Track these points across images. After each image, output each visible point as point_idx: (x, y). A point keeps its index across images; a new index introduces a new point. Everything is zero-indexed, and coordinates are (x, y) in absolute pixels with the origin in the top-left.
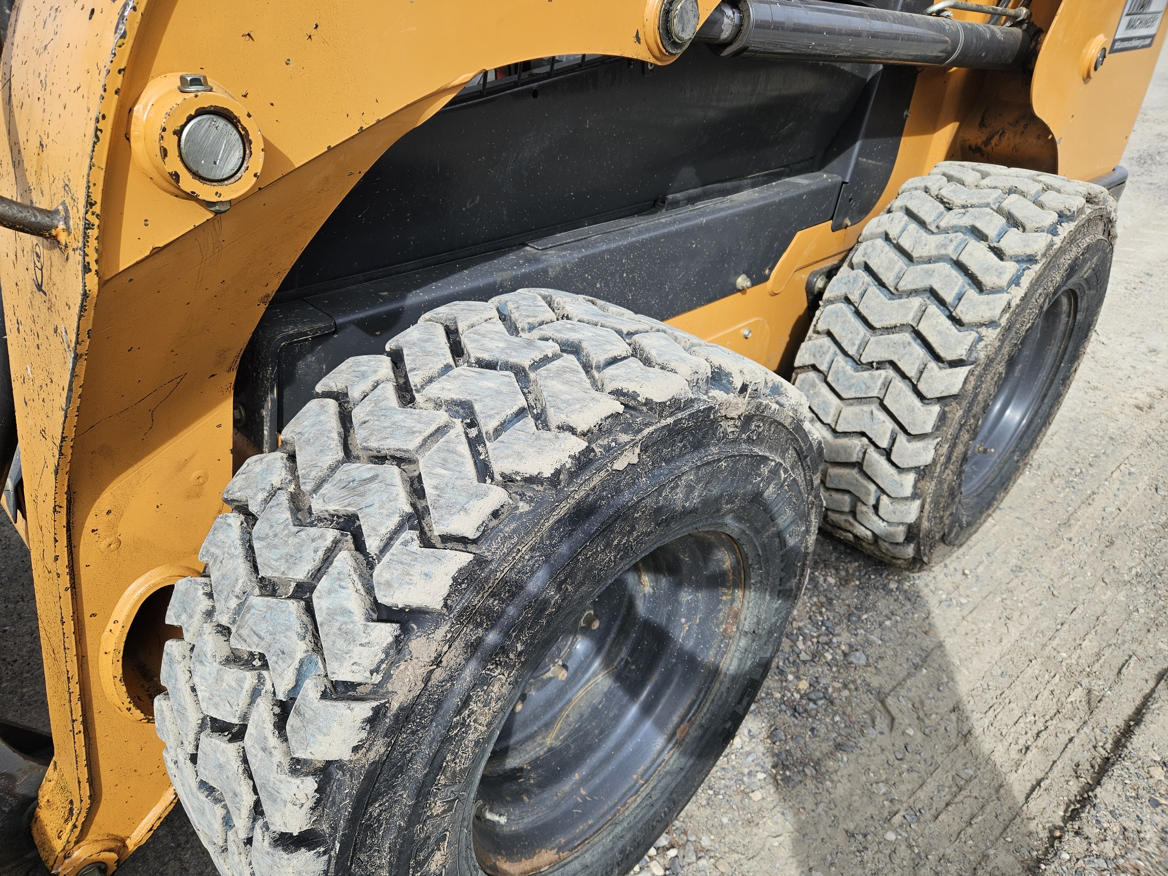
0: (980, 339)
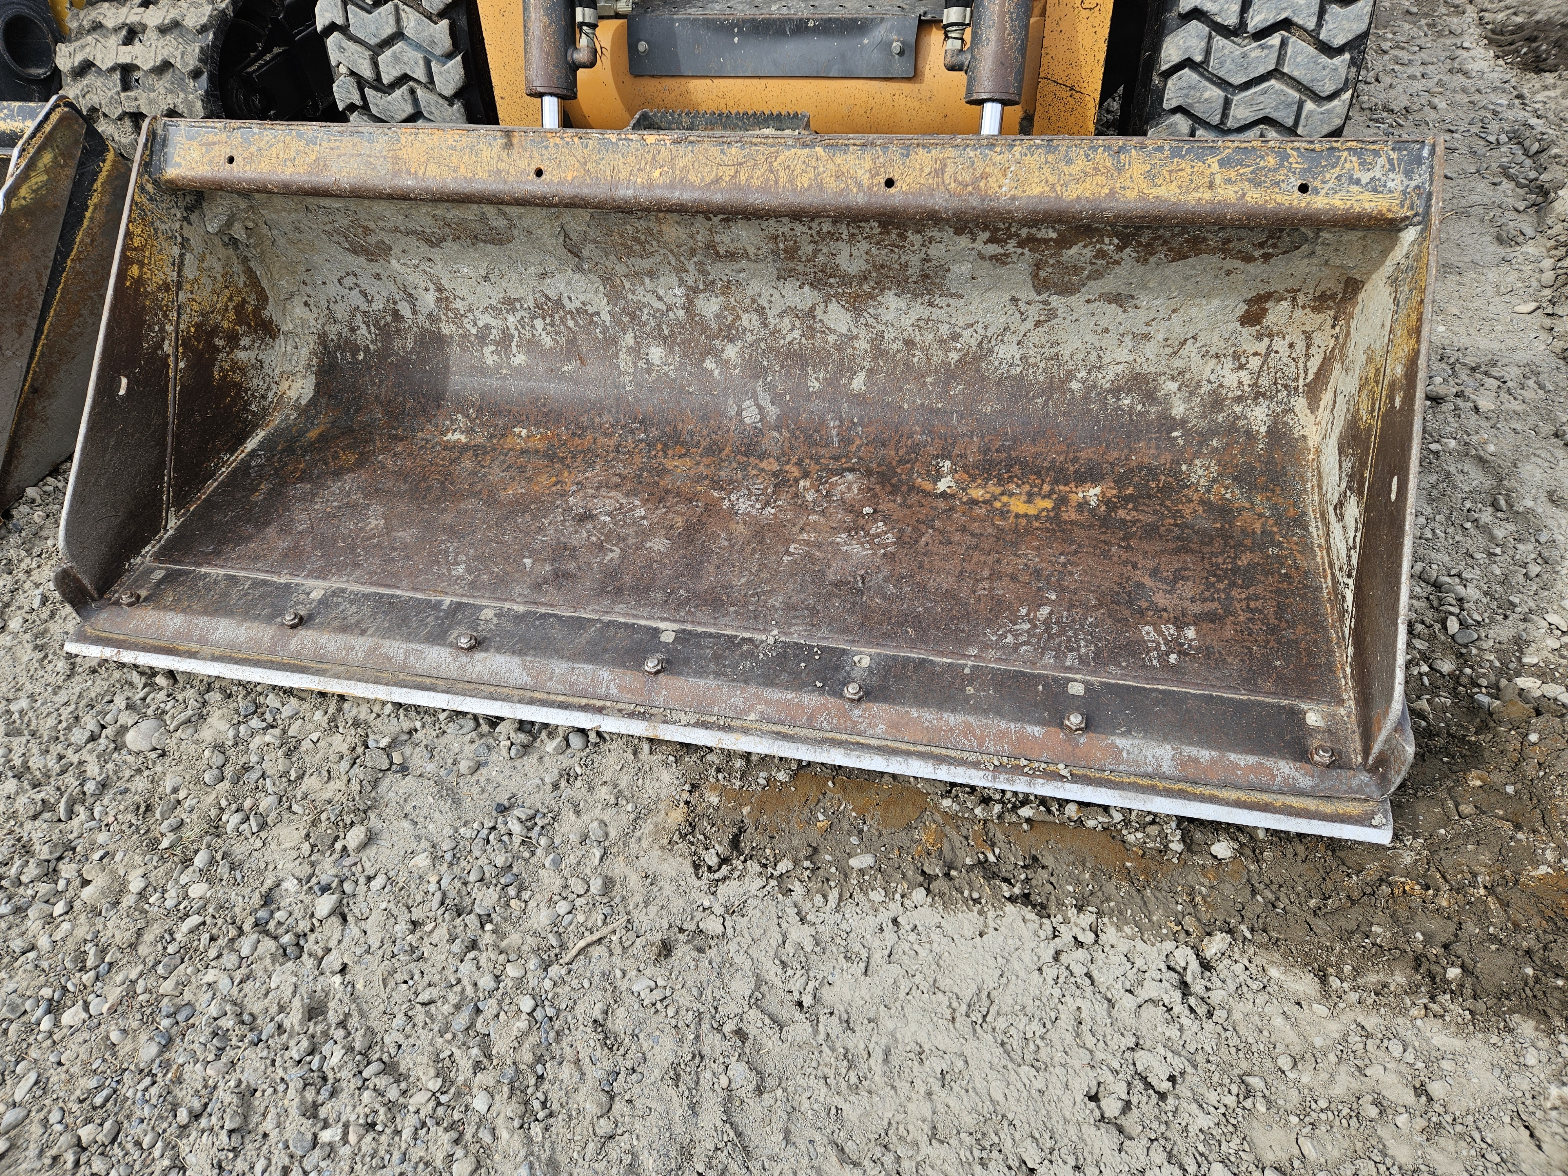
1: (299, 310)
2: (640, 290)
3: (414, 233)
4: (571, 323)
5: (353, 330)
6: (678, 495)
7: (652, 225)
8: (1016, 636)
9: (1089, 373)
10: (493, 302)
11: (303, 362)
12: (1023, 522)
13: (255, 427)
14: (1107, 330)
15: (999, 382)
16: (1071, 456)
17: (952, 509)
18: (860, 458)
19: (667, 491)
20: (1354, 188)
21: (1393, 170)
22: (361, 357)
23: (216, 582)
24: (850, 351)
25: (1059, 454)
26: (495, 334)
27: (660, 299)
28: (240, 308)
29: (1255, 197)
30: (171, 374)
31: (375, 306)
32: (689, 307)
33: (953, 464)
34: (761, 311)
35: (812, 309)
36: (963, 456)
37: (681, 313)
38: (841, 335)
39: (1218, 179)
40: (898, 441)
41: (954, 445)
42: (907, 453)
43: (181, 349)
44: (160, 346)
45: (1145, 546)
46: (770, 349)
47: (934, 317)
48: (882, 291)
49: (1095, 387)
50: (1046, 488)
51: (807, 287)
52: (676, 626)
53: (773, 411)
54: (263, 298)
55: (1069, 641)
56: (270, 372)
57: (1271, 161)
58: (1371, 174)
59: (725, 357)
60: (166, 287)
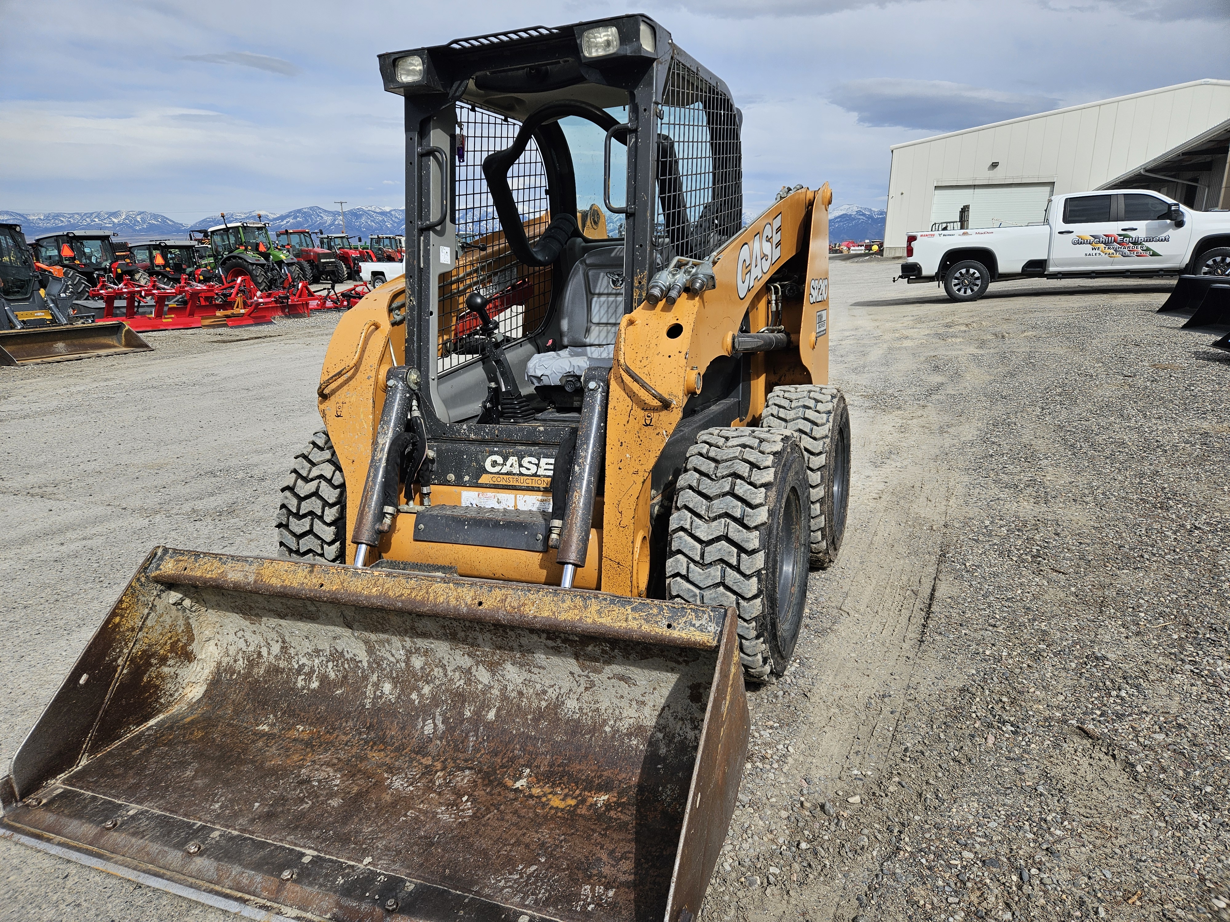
0: (824, 443)
1: (211, 648)
2: (383, 650)
3: (273, 611)
4: (346, 666)
5: (235, 661)
6: (364, 774)
7: (384, 615)
8: (506, 882)
9: (615, 722)
10: (310, 651)
11: (203, 678)
12: (553, 811)
13: (160, 712)
14: (622, 697)
15: (568, 722)
16: (599, 774)
17: (516, 799)
18: (480, 762)
19: (360, 771)
20: (692, 628)
21: (711, 621)
22: (234, 677)
23: (85, 799)
24: (489, 695)
25: (592, 771)
26: (306, 669)
27: (393, 656)
28: (174, 645)
29: (646, 628)
30: (116, 676)
31: (250, 649)
32: (407, 661)
33: (531, 771)
34: (444, 667)
35: (470, 668)
36: (538, 767)
37: (403, 665)
38: (485, 685)
39: (630, 617)
40: (505, 754)
41: (535, 759)
42: (508, 762)
43: (128, 663)
44: (116, 660)
45: (614, 836)
46: (447, 690)
47: (533, 679)
48: (504, 661)
49: (618, 731)
50: (578, 792)
51: (466, 656)
52: (315, 853)
53: (441, 727)
54: (191, 639)
55: (536, 888)
56: (181, 681)
57: (655, 611)
58: (700, 622)
59: (423, 692)
60: (133, 629)
